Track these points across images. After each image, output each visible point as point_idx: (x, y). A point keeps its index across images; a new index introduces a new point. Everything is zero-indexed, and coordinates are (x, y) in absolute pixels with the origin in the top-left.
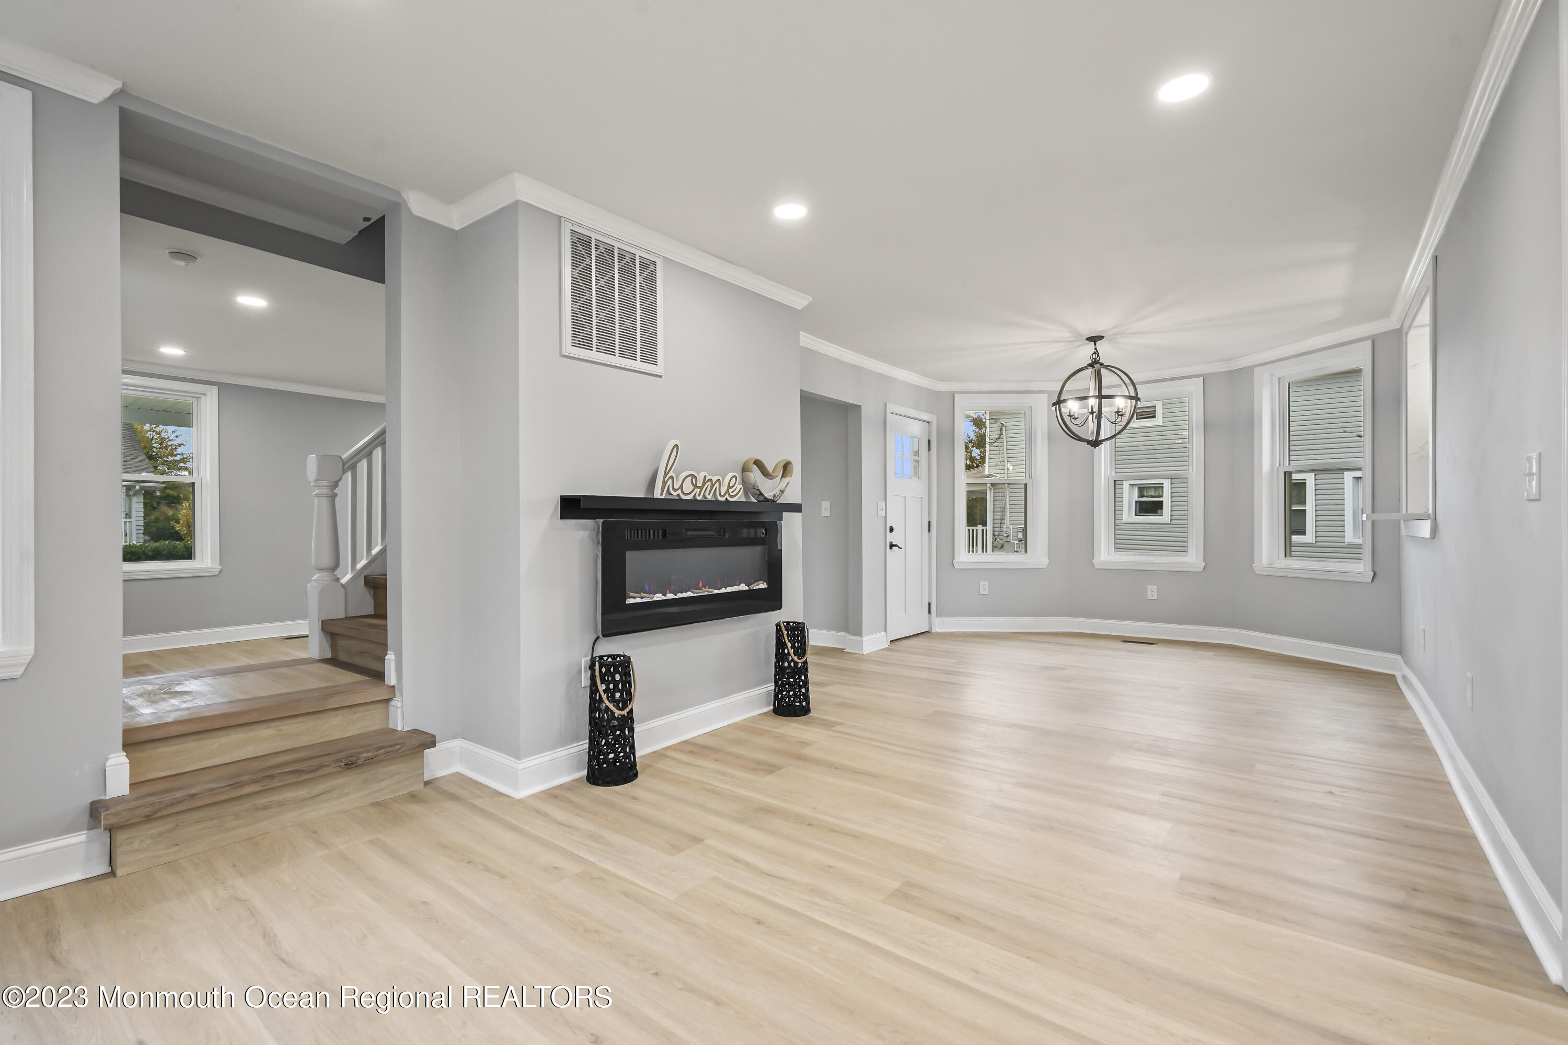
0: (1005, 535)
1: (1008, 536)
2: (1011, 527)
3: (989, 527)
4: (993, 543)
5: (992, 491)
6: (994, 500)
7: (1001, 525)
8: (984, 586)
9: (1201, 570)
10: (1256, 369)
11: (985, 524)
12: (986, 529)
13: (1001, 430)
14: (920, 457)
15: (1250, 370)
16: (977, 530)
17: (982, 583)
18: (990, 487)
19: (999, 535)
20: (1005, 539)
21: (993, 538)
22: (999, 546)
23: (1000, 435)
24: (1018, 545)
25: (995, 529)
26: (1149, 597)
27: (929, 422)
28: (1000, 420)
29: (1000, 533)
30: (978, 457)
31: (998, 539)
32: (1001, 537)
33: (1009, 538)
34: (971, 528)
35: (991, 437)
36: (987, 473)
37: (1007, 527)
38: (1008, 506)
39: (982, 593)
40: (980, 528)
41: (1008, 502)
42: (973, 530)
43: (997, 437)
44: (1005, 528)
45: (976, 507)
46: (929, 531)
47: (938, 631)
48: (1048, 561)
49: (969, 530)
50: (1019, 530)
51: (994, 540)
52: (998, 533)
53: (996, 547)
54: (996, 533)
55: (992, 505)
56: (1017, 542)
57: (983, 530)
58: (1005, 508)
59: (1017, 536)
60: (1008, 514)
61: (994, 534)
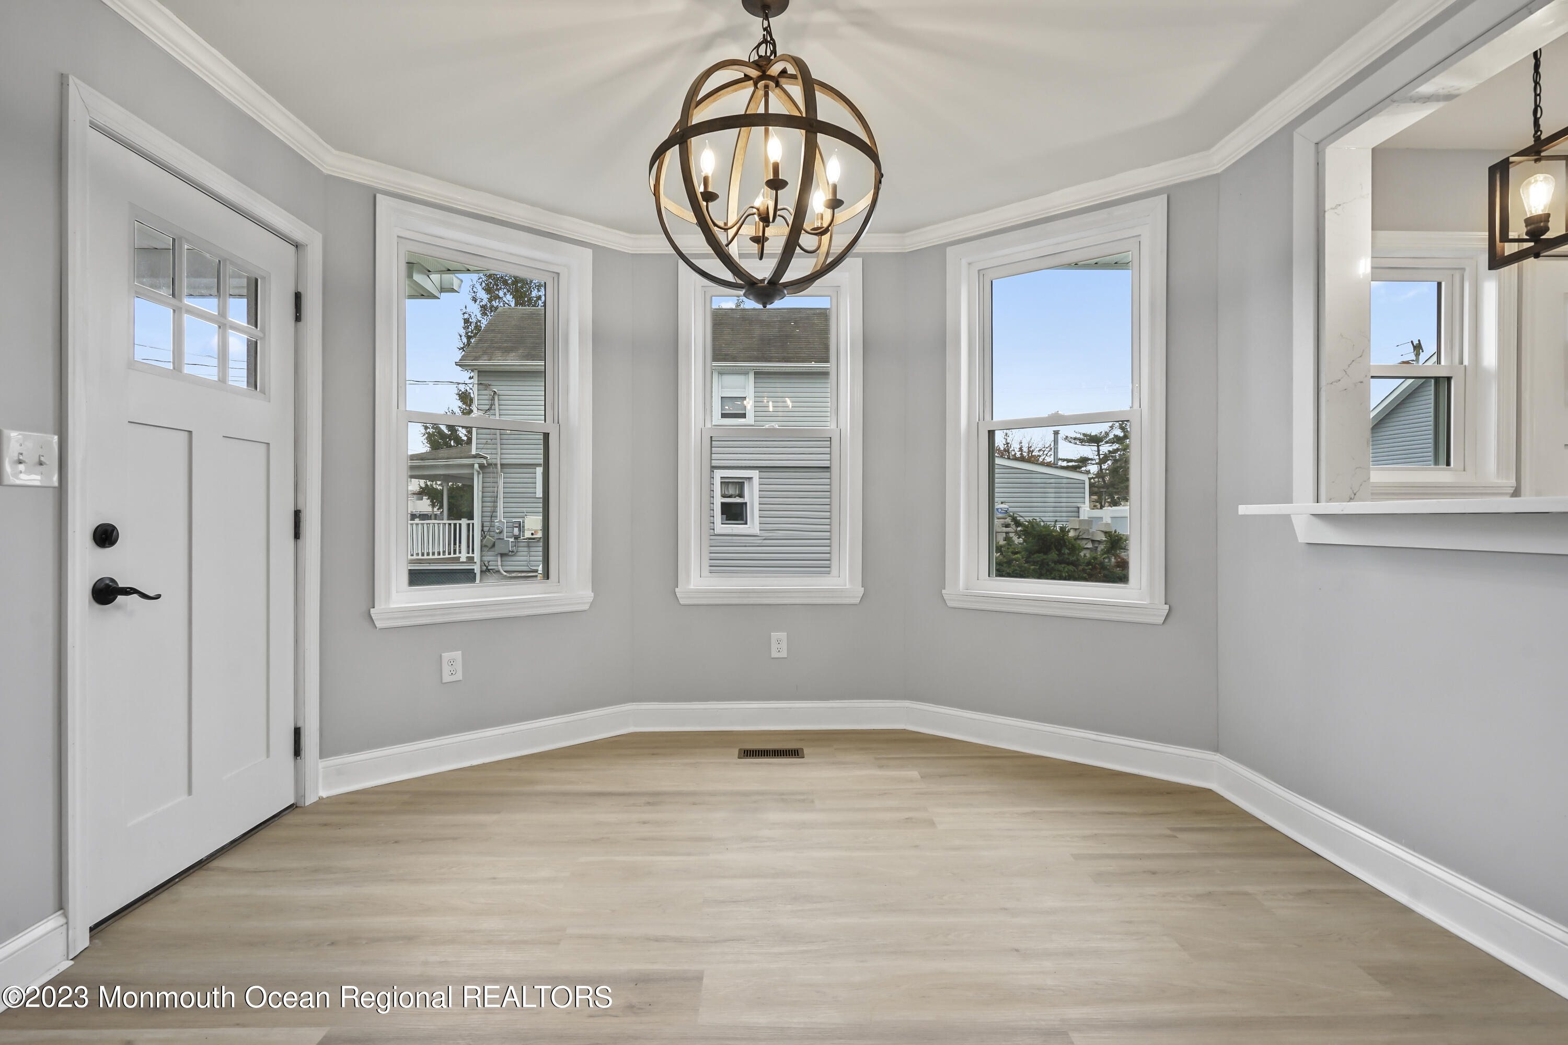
0: (498, 531)
1: (500, 533)
2: (505, 521)
3: (477, 521)
4: (482, 541)
5: (481, 476)
6: (483, 487)
7: (493, 518)
8: (452, 662)
9: (857, 601)
10: (949, 249)
11: (471, 517)
12: (473, 524)
13: (493, 399)
14: (263, 331)
15: (940, 250)
16: (460, 525)
17: (446, 656)
18: (479, 470)
19: (489, 531)
20: (497, 536)
21: (482, 536)
22: (490, 545)
23: (492, 405)
24: (514, 544)
25: (484, 523)
26: (774, 654)
27: (297, 246)
28: (491, 387)
29: (491, 528)
30: (465, 438)
31: (488, 537)
32: (492, 533)
33: (502, 535)
34: (452, 522)
35: (480, 407)
36: (474, 452)
37: (500, 521)
38: (501, 495)
39: (447, 678)
40: (464, 522)
41: (501, 490)
42: (455, 525)
43: (488, 407)
44: (497, 522)
45: (462, 496)
46: (297, 535)
47: (324, 794)
48: (592, 595)
49: (450, 524)
50: (515, 525)
51: (483, 537)
52: (488, 528)
53: (486, 546)
54: (486, 529)
55: (480, 493)
56: (512, 540)
57: (469, 525)
58: (497, 497)
59: (513, 532)
60: (500, 504)
61: (482, 530)
